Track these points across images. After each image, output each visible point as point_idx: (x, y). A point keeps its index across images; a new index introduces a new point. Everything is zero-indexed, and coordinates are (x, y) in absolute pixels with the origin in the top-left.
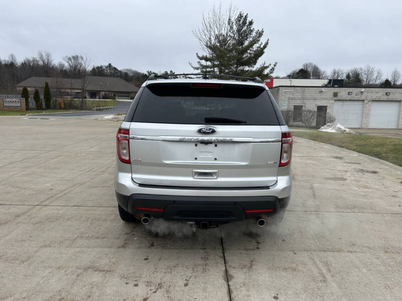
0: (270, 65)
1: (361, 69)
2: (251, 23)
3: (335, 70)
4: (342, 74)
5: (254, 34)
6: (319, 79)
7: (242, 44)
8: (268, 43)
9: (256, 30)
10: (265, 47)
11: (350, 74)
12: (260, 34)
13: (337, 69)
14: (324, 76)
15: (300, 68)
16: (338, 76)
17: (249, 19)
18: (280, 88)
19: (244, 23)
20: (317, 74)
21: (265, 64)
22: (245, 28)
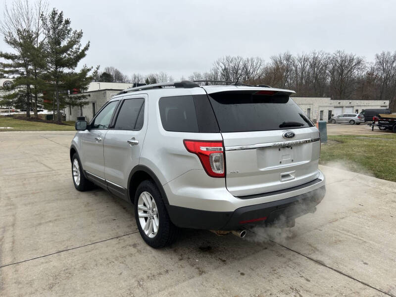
0: (92, 67)
1: (157, 75)
2: (67, 22)
3: (135, 75)
4: (142, 79)
5: (71, 34)
6: (122, 82)
7: (59, 44)
8: (89, 45)
9: (74, 30)
10: (86, 49)
11: (149, 79)
12: (80, 35)
13: (136, 74)
14: (126, 80)
15: (103, 72)
16: (138, 80)
17: (65, 18)
18: (107, 91)
19: (60, 21)
20: (119, 78)
21: (86, 66)
22: (61, 27)
